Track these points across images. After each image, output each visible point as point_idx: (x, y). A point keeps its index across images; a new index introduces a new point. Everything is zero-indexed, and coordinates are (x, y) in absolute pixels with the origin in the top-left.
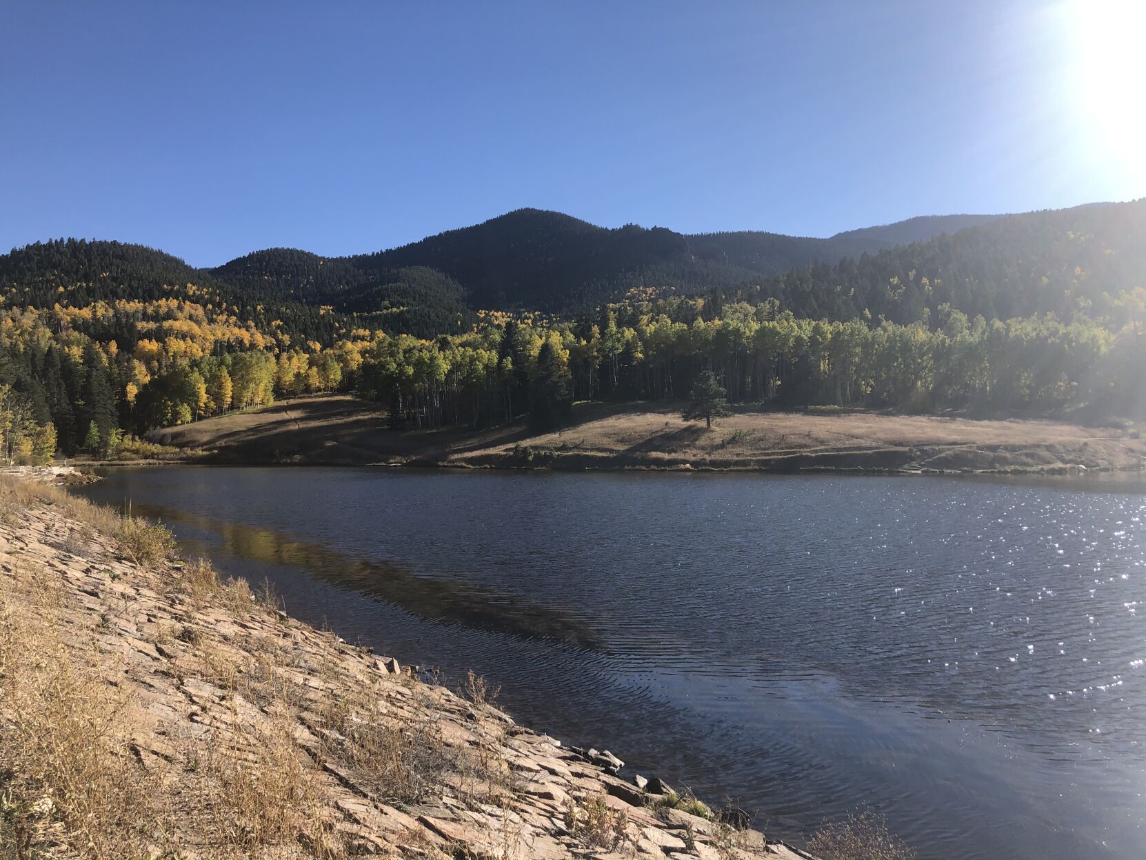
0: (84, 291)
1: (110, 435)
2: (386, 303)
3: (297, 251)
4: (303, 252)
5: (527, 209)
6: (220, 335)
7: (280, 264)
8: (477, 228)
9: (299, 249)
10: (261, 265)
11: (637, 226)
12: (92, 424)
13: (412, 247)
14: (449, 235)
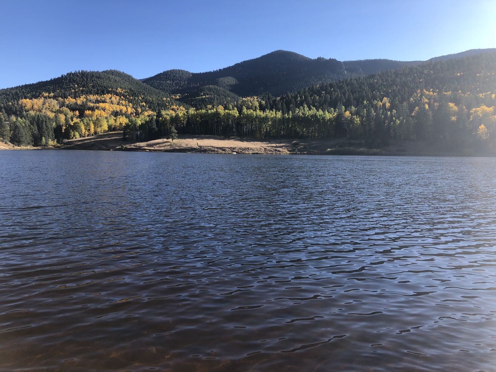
0: (81, 91)
1: (49, 141)
2: (202, 94)
3: (182, 71)
4: (184, 71)
5: (280, 51)
6: (115, 109)
7: (174, 76)
8: (257, 59)
9: (183, 70)
10: (167, 76)
11: (323, 58)
12: (43, 138)
13: (229, 68)
14: (245, 62)
